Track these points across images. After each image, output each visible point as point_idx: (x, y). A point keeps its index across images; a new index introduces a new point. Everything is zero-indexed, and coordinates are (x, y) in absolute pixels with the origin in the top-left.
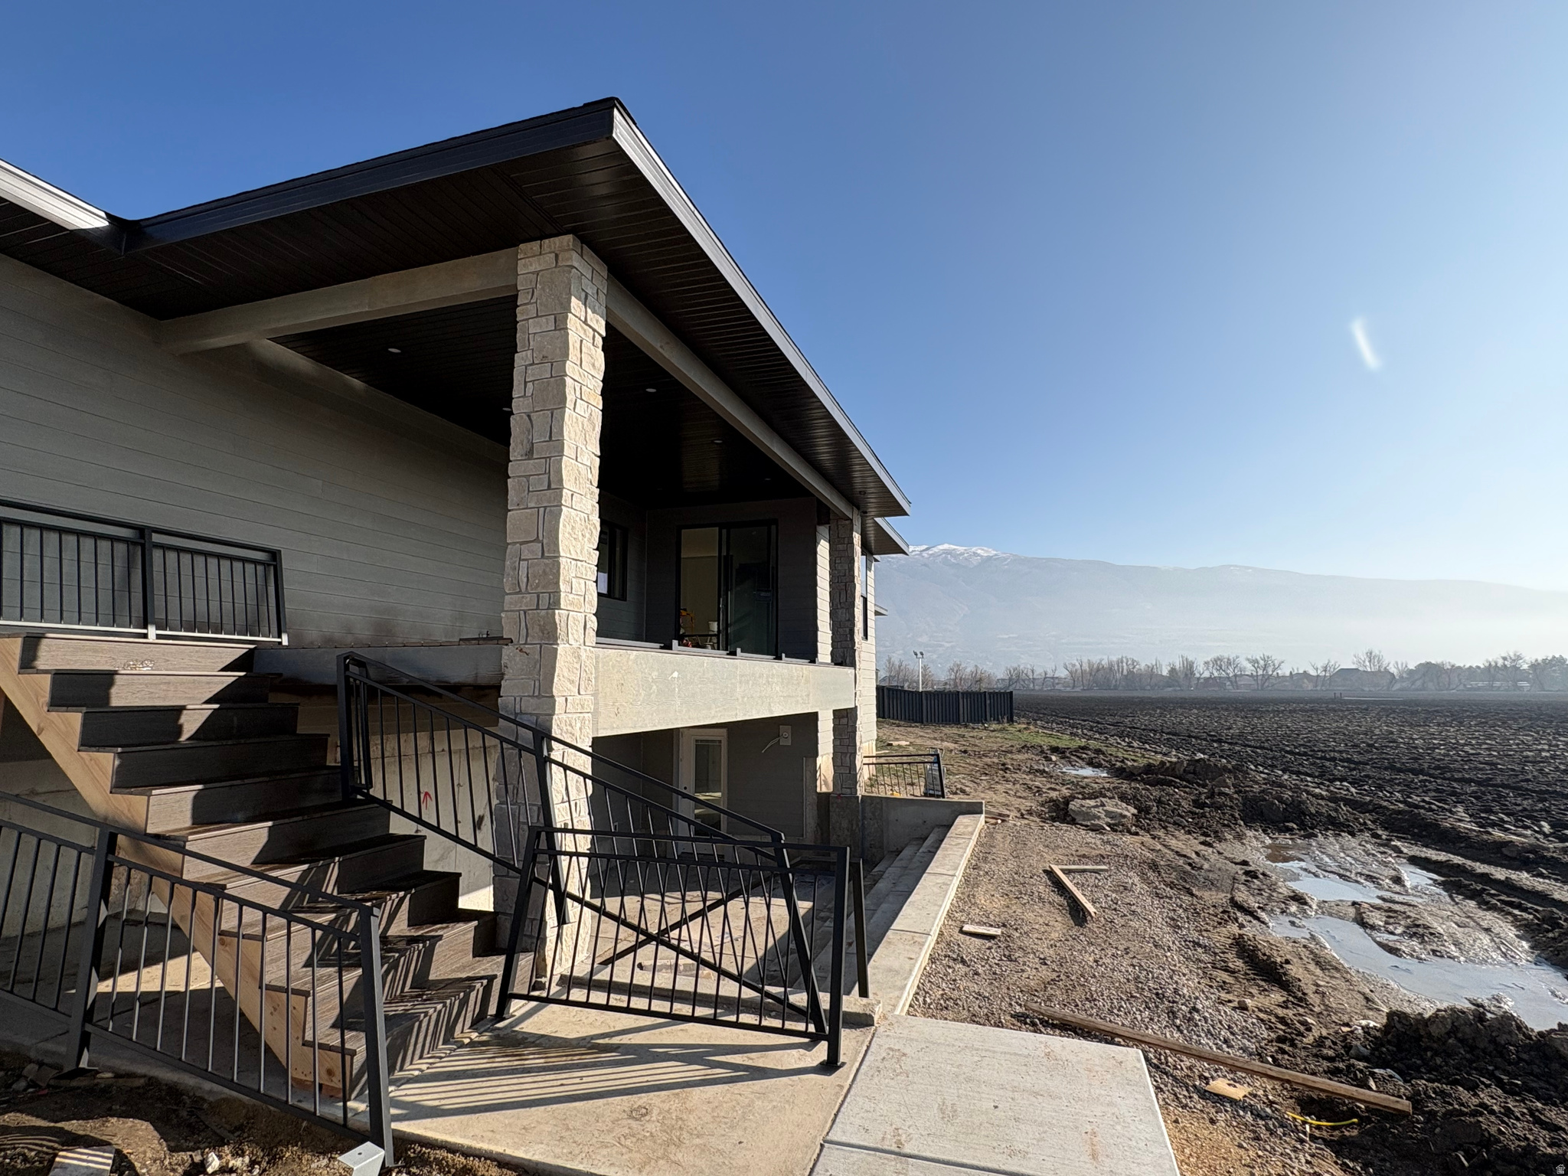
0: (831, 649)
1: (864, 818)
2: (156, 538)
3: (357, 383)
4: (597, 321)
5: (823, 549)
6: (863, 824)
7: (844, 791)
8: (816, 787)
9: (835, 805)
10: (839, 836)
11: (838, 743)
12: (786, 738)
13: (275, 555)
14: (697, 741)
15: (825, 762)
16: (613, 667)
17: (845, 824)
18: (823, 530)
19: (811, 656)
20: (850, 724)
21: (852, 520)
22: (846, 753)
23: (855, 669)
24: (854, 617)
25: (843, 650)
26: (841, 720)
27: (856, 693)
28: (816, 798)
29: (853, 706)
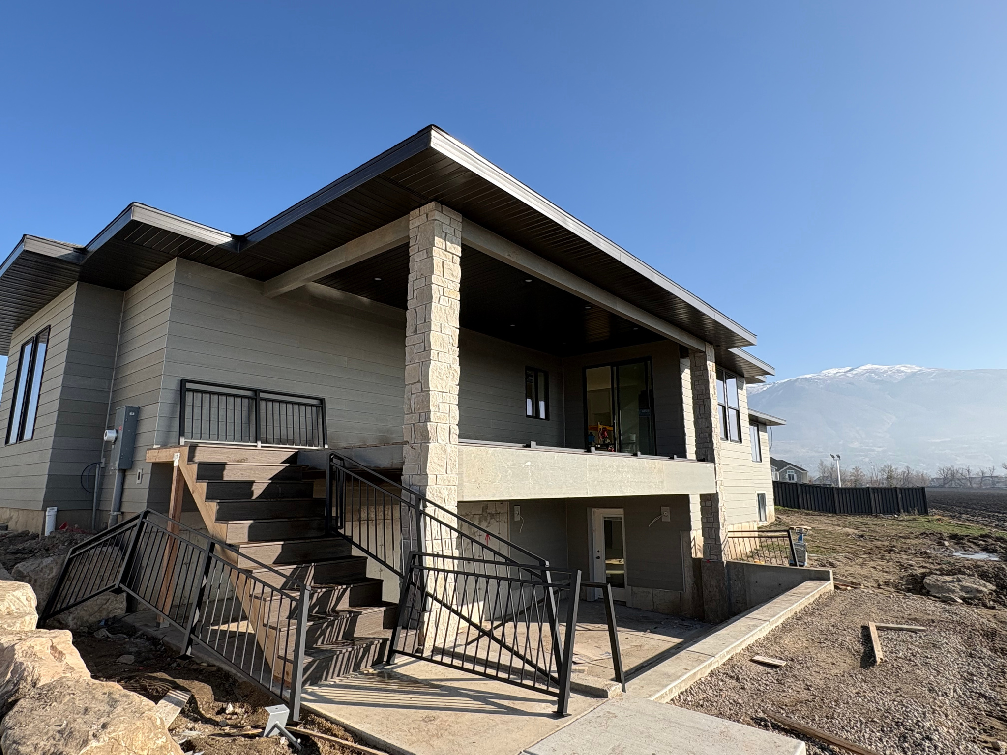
0: (695, 449)
1: (730, 579)
2: (262, 395)
3: (365, 299)
4: (455, 248)
5: (686, 376)
6: (729, 583)
7: (712, 557)
8: (691, 553)
9: (705, 568)
10: (710, 592)
11: (705, 520)
12: (666, 515)
13: (322, 401)
14: (605, 518)
15: (697, 534)
16: (475, 457)
17: (714, 583)
18: (686, 362)
19: (683, 454)
20: (714, 505)
21: (705, 352)
22: (712, 528)
23: (715, 464)
24: (712, 425)
25: (704, 449)
26: (707, 502)
27: (716, 482)
28: (692, 562)
29: (715, 492)
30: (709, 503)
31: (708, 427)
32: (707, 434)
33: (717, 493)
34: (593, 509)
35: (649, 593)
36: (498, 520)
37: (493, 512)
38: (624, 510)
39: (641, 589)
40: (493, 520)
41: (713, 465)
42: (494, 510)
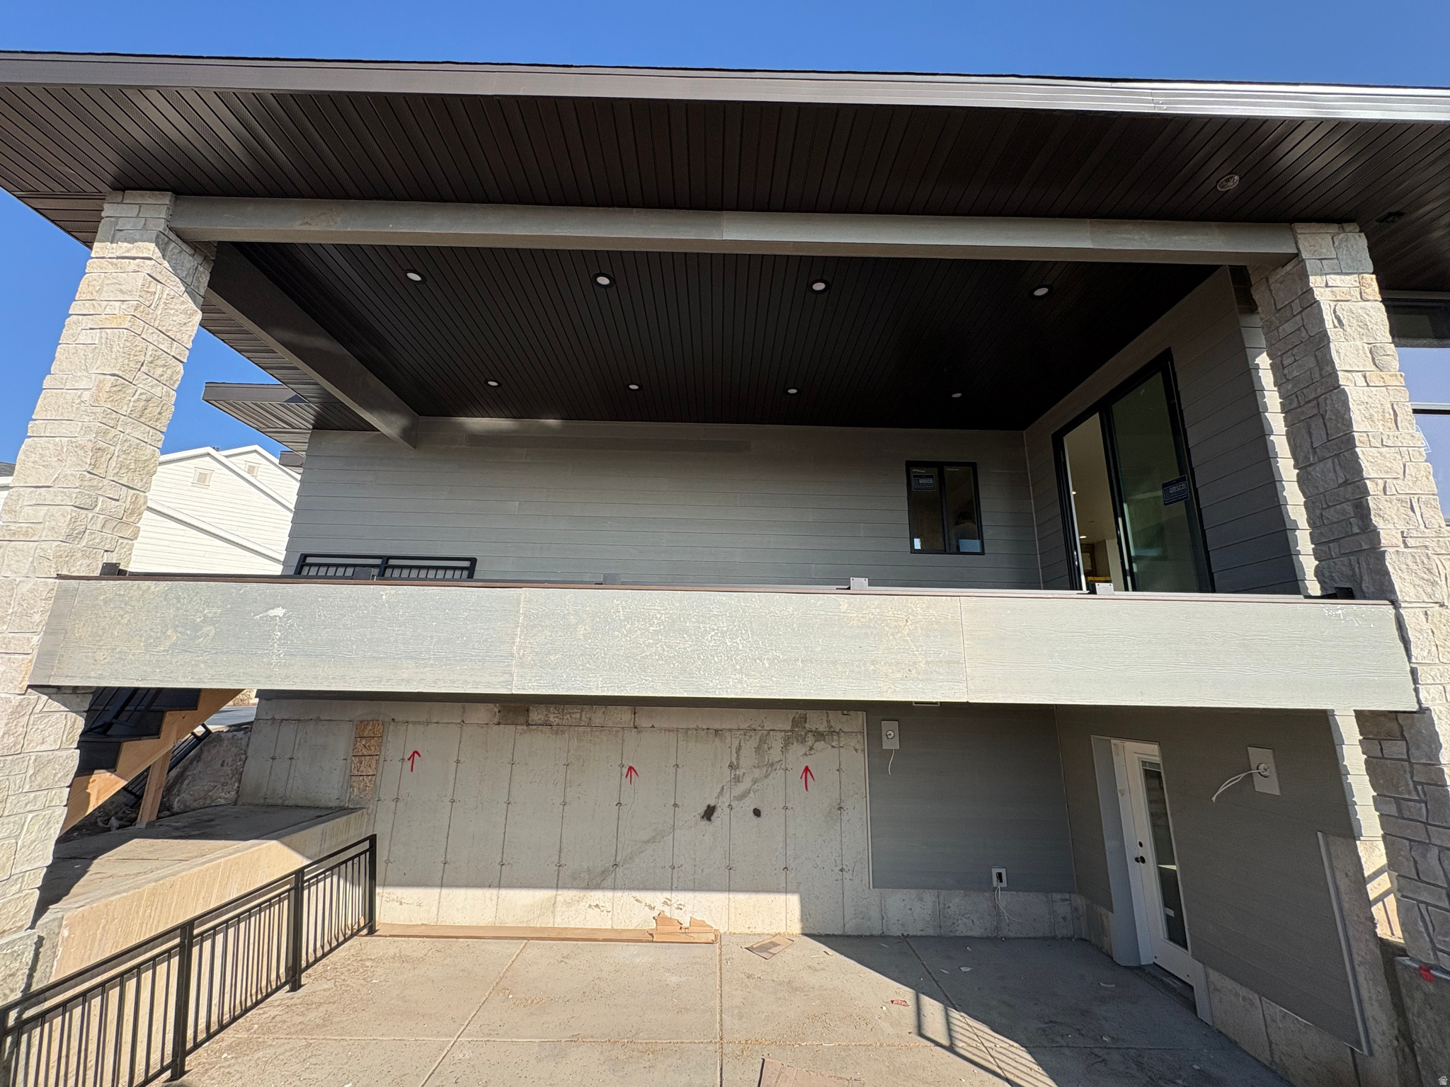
8: (1373, 921)
12: (1265, 773)
13: (473, 561)
14: (1144, 763)
20: (1425, 759)
23: (1394, 603)
24: (1359, 470)
25: (1345, 559)
26: (1386, 744)
27: (1414, 672)
28: (1378, 952)
29: (1415, 708)
30: (1396, 749)
31: (1346, 483)
32: (1348, 508)
33: (1423, 711)
34: (1113, 741)
35: (1252, 1004)
36: (834, 744)
37: (821, 729)
38: (1161, 749)
39: (1228, 984)
40: (820, 745)
41: (1390, 610)
42: (825, 724)
